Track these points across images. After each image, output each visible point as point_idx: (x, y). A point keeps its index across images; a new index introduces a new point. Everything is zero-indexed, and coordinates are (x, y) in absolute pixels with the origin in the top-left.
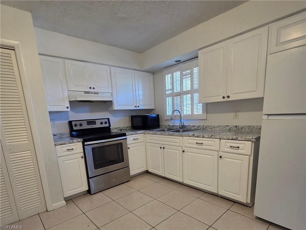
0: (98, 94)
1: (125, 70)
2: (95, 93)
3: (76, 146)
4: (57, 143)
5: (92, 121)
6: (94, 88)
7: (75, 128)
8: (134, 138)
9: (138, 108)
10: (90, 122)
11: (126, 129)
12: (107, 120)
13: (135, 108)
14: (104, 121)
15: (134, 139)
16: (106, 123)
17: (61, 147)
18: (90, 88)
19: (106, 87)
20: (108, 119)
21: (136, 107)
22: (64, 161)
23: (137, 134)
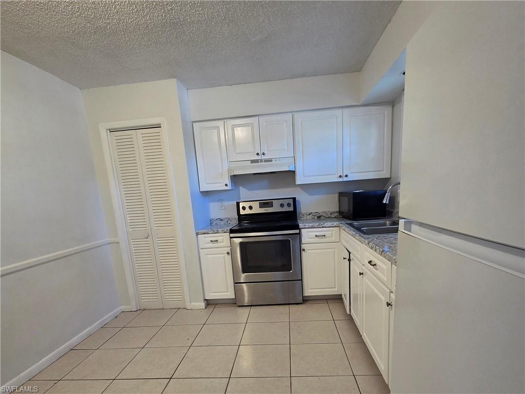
0: (271, 161)
1: (323, 112)
2: (266, 161)
3: (222, 238)
4: (200, 231)
5: (268, 203)
6: (264, 154)
7: (242, 212)
8: (318, 234)
9: (345, 179)
10: (264, 203)
11: (330, 215)
12: (291, 201)
13: (341, 180)
14: (285, 202)
15: (316, 236)
16: (289, 205)
17: (205, 237)
18: (258, 154)
19: (285, 150)
20: (294, 199)
21: (340, 177)
22: (207, 254)
23: (323, 227)
